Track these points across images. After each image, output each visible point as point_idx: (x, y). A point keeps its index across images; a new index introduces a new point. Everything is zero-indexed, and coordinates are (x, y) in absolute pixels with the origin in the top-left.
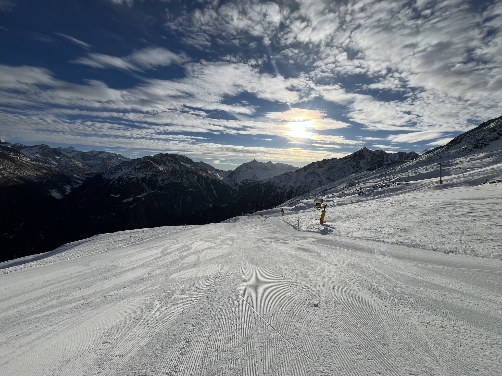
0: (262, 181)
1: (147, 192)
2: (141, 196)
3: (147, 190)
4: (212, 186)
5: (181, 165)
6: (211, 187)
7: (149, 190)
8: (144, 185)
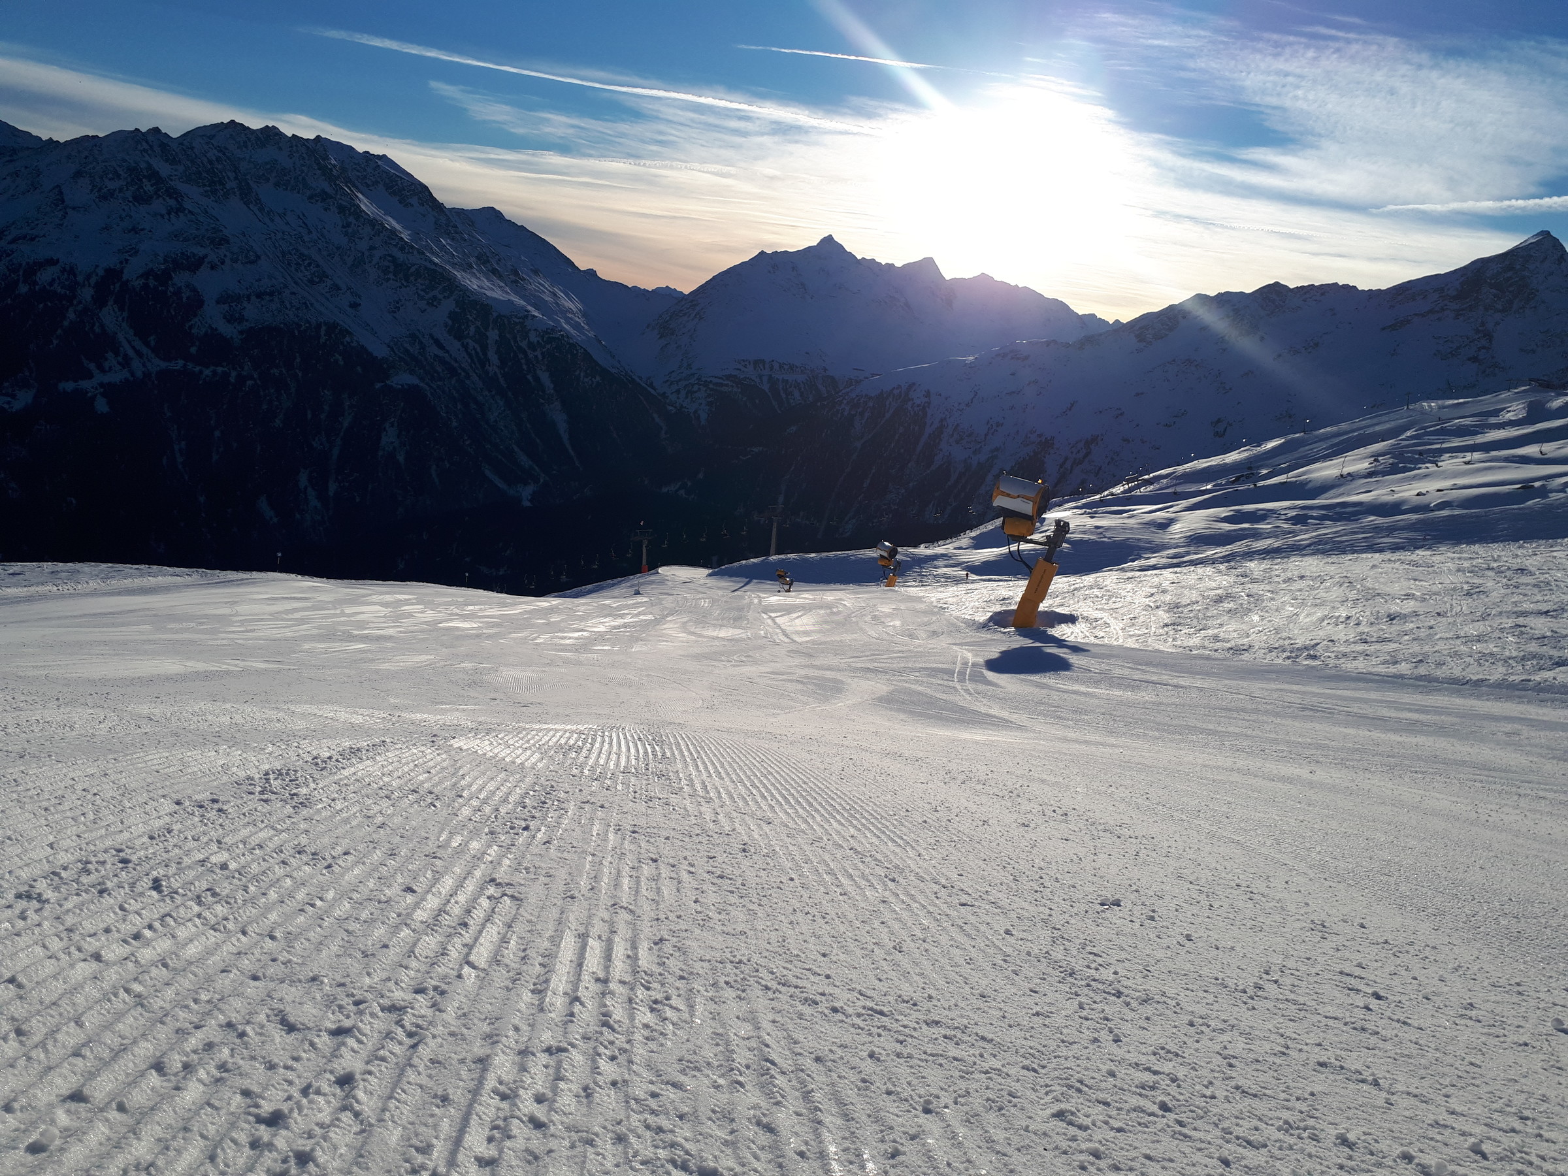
0: (858, 382)
1: (126, 363)
2: (85, 384)
3: (131, 353)
4: (545, 377)
5: (358, 213)
6: (537, 379)
7: (139, 354)
8: (110, 317)
